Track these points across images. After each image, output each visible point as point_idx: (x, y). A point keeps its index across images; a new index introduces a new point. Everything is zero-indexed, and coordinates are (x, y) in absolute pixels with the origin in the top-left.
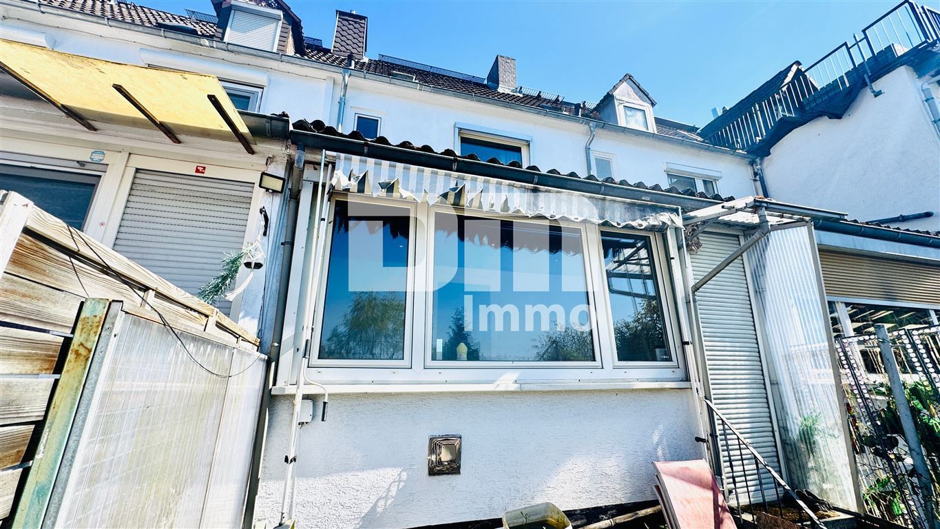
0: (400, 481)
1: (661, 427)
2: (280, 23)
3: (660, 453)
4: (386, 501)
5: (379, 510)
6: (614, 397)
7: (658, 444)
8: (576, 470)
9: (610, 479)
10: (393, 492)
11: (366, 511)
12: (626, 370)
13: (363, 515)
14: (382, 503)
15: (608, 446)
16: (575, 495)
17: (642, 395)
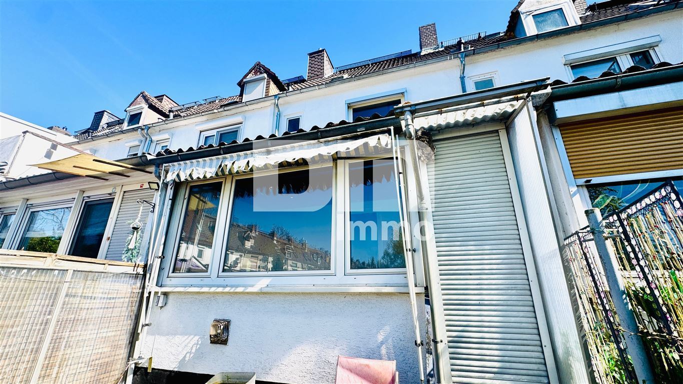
0: (197, 344)
1: (387, 328)
2: (266, 80)
3: (384, 351)
4: (190, 355)
5: (187, 359)
6: (343, 299)
7: (382, 343)
8: (304, 354)
9: (332, 367)
10: (194, 351)
11: (181, 358)
12: (355, 277)
13: (179, 360)
14: (188, 355)
15: (333, 339)
16: (301, 374)
17: (369, 298)
